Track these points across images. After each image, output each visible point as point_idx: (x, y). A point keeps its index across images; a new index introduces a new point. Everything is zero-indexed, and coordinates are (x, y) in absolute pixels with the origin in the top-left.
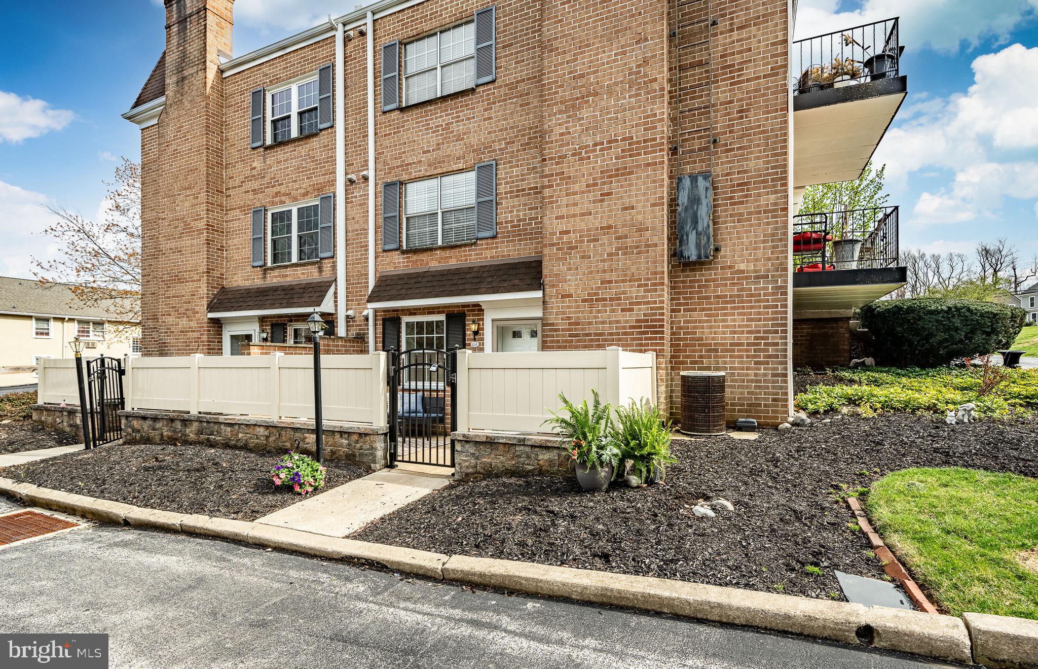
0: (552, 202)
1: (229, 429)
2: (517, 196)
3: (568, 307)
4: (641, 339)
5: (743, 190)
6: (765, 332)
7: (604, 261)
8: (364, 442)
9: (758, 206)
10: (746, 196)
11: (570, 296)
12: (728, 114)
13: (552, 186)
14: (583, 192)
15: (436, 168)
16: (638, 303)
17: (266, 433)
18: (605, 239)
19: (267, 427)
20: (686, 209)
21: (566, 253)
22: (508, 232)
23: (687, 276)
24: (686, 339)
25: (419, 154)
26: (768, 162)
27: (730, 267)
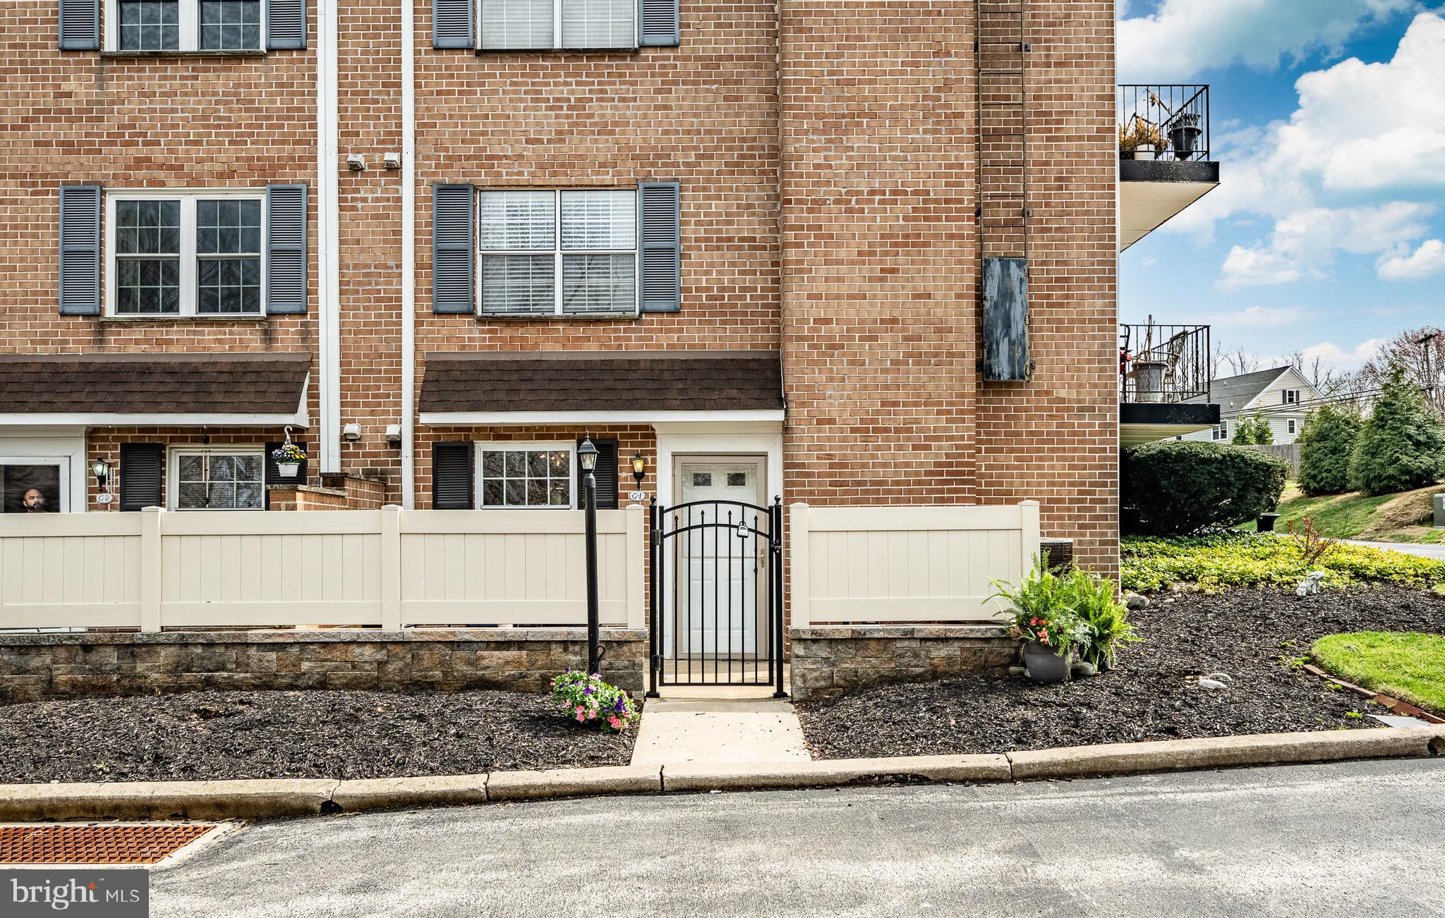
0: (801, 271)
1: (273, 656)
2: (718, 248)
3: (829, 439)
4: (942, 491)
5: (1062, 288)
6: (1091, 484)
7: (885, 371)
8: (617, 657)
9: (1082, 313)
10: (1067, 297)
11: (831, 421)
12: (1044, 179)
13: (800, 245)
14: (852, 262)
15: (555, 174)
16: (937, 438)
17: (381, 655)
18: (886, 338)
19: (382, 645)
20: (996, 306)
21: (825, 354)
22: (701, 306)
23: (990, 402)
24: (989, 492)
25: (517, 141)
26: (1093, 255)
27: (1047, 393)
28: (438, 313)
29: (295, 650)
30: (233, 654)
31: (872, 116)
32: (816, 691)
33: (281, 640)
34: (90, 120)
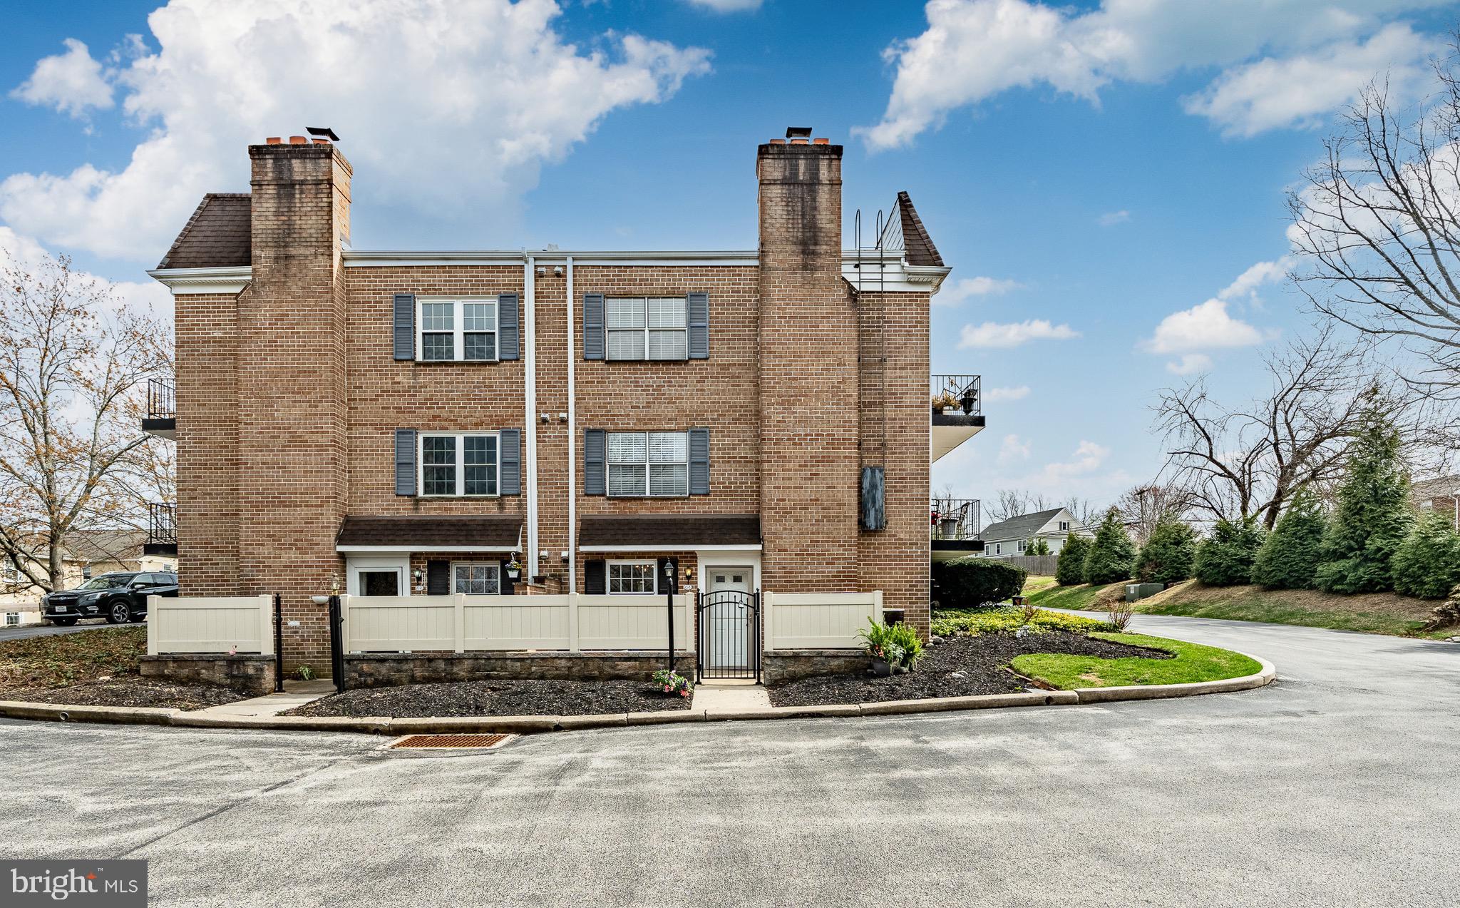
0: (770, 475)
1: (518, 664)
2: (729, 462)
3: (784, 559)
4: (840, 585)
5: (902, 483)
6: (916, 582)
7: (812, 525)
8: (682, 665)
9: (912, 495)
10: (905, 487)
11: (786, 550)
12: (893, 427)
13: (770, 462)
14: (796, 470)
15: (646, 424)
16: (839, 559)
17: (570, 664)
18: (813, 509)
19: (570, 659)
20: (868, 492)
21: (782, 516)
22: (720, 491)
23: (865, 540)
24: (864, 586)
25: (627, 407)
26: (918, 466)
27: (894, 536)
28: (587, 495)
29: (529, 661)
30: (499, 663)
31: (806, 396)
32: (776, 681)
33: (522, 657)
34: (409, 396)
